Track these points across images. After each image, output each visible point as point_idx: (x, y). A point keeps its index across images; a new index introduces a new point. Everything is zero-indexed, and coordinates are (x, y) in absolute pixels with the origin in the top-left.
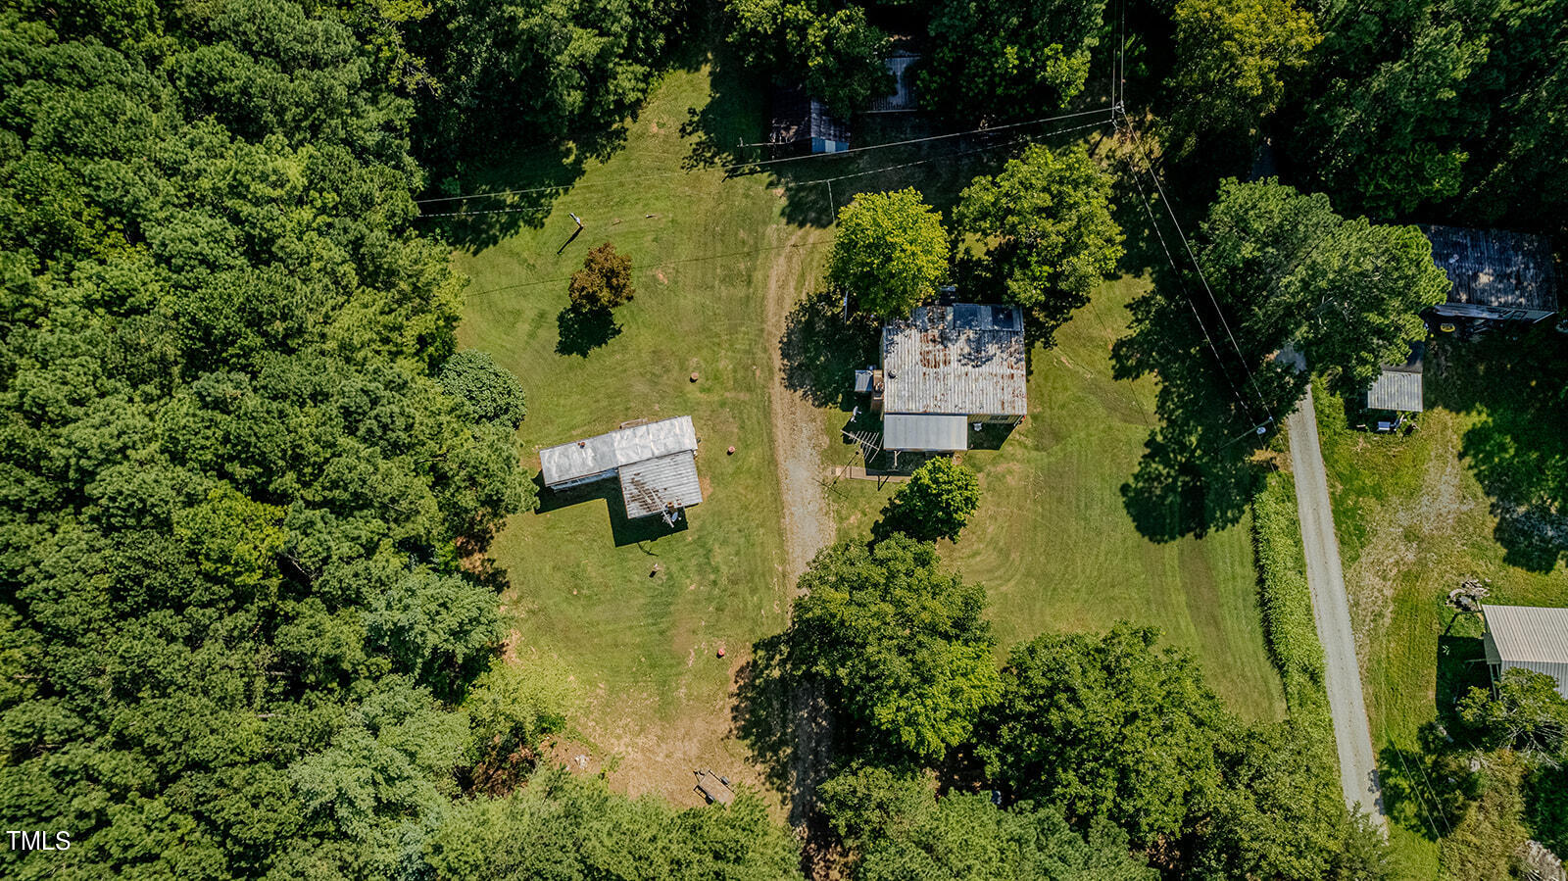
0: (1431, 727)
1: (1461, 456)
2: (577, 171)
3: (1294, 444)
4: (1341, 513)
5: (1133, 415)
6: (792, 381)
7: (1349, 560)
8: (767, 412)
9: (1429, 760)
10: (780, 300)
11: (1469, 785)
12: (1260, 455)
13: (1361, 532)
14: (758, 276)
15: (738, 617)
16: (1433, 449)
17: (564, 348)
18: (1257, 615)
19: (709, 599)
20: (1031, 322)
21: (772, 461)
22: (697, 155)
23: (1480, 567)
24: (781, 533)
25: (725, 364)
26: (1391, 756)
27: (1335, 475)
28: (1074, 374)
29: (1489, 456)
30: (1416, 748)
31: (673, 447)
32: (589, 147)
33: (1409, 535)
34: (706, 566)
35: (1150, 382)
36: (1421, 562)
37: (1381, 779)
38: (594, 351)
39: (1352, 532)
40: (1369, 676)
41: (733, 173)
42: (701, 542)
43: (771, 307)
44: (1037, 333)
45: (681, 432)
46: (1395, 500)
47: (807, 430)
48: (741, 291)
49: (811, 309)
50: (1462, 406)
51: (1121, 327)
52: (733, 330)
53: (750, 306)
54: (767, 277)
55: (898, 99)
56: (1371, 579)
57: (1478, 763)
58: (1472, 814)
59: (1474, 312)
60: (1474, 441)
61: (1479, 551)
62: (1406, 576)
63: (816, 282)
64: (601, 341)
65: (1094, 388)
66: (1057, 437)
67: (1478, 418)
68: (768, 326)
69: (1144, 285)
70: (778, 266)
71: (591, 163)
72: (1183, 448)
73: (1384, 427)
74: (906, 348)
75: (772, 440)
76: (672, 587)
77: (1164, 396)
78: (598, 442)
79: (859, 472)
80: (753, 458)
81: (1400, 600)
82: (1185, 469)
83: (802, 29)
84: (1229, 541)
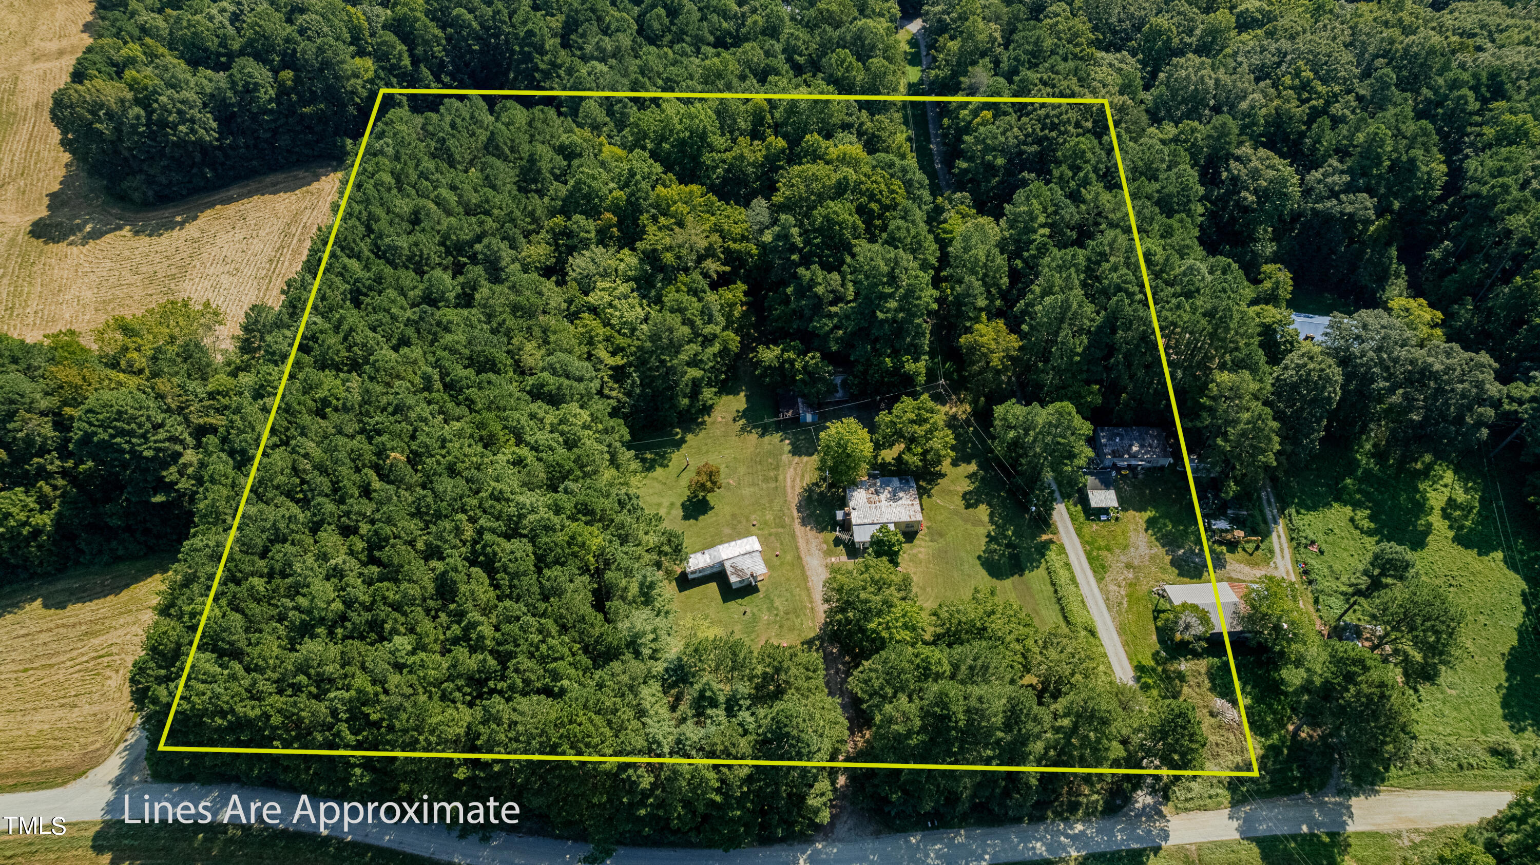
0: (1158, 653)
1: (1146, 530)
2: (683, 441)
3: (1061, 529)
4: (1090, 559)
5: (978, 523)
6: (804, 523)
7: (1100, 580)
8: (793, 536)
9: (1160, 669)
10: (793, 487)
11: (1181, 677)
12: (1044, 537)
13: (1103, 567)
14: (781, 477)
15: (791, 629)
16: (1132, 527)
17: (686, 517)
18: (1057, 607)
19: (775, 622)
20: (919, 488)
21: (799, 558)
22: (743, 429)
23: (1166, 577)
24: (808, 589)
25: (769, 517)
26: (1141, 669)
27: (1084, 543)
28: (944, 508)
29: (1160, 530)
30: (1153, 663)
31: (749, 549)
32: (687, 430)
33: (1128, 566)
34: (771, 608)
35: (983, 511)
36: (1137, 578)
37: (1138, 679)
38: (701, 518)
39: (1099, 568)
40: (1122, 630)
41: (763, 435)
42: (767, 597)
43: (789, 490)
44: (923, 493)
45: (752, 543)
46: (1117, 551)
47: (814, 543)
48: (772, 485)
49: (809, 490)
50: (1141, 509)
51: (966, 486)
52: (771, 502)
53: (779, 491)
54: (785, 478)
55: (840, 394)
56: (1113, 588)
57: (1184, 666)
58: (1185, 689)
59: (1133, 462)
60: (1151, 523)
61: (1164, 570)
62: (1130, 585)
63: (811, 476)
64: (704, 512)
65: (955, 512)
66: (941, 535)
67: (1149, 514)
68: (790, 498)
69: (973, 467)
70: (790, 472)
71: (689, 437)
72: (1005, 537)
73: (1103, 518)
74: (859, 498)
75: (797, 548)
76: (755, 619)
77: (991, 515)
78: (712, 551)
79: (844, 558)
80: (789, 558)
81: (1129, 596)
82: (1008, 546)
83: (792, 362)
84: (1036, 577)
